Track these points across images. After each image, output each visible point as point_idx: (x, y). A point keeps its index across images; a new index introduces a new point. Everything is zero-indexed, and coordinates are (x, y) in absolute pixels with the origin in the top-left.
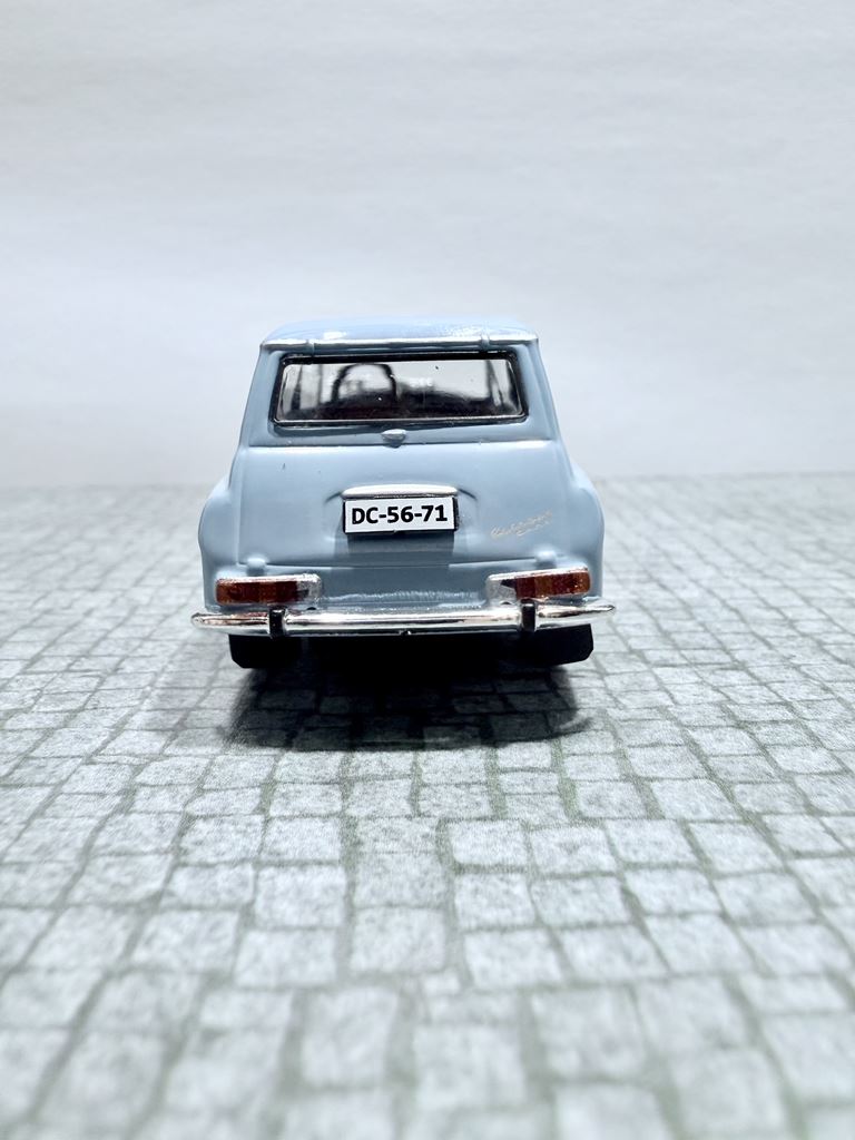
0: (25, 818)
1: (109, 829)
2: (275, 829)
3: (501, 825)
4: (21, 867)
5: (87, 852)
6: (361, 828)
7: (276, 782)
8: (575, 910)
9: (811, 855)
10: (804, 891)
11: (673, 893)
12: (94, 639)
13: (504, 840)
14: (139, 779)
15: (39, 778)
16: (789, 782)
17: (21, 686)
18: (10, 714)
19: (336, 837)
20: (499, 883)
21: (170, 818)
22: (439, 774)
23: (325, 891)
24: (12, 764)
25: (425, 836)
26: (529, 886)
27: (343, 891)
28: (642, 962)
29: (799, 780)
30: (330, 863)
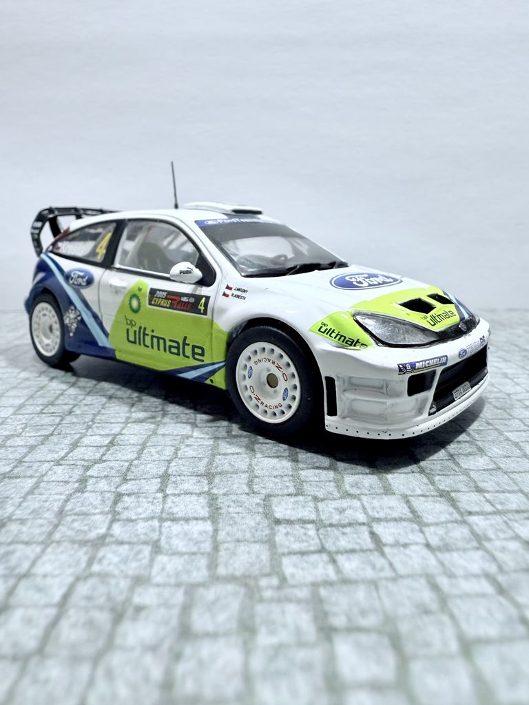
0: (22, 495)
1: (72, 501)
2: (169, 500)
3: (301, 498)
4: (22, 521)
5: (61, 513)
6: (220, 500)
7: (170, 475)
8: (344, 543)
9: (477, 513)
10: (473, 532)
11: (399, 534)
12: (56, 395)
13: (303, 507)
14: (89, 473)
15: (29, 473)
16: (466, 475)
17: (13, 421)
18: (8, 437)
19: (205, 505)
20: (300, 529)
21: (108, 495)
22: (264, 471)
23: (201, 533)
24: (12, 465)
25: (258, 504)
26: (318, 530)
27: (211, 533)
28: (382, 569)
29: (472, 474)
30: (203, 519)
